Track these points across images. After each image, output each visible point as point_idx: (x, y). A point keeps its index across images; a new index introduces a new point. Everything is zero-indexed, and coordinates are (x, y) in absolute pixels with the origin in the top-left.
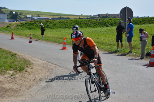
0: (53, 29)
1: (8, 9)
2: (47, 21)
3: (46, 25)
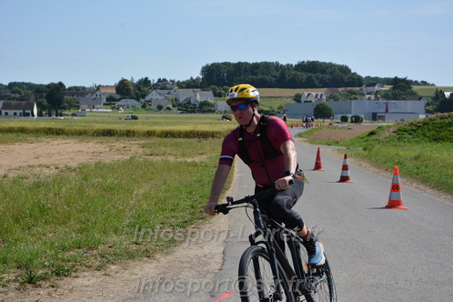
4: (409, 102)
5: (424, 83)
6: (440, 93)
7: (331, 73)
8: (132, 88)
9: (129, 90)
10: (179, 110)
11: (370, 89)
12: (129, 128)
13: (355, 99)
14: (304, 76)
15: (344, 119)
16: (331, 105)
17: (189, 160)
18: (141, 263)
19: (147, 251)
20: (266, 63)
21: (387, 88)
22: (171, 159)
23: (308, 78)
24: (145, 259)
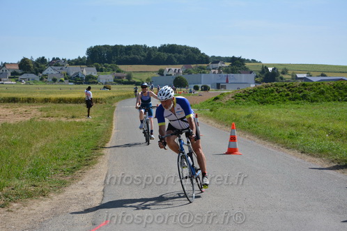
0: (315, 103)
1: (260, 62)
2: (304, 85)
3: (301, 95)
4: (243, 75)
5: (254, 61)
6: (265, 68)
7: (186, 54)
8: (32, 65)
9: (30, 67)
10: (70, 82)
11: (215, 65)
12: (30, 96)
13: (204, 73)
14: (165, 56)
15: (196, 88)
16: (186, 77)
17: (77, 120)
18: (37, 201)
19: (43, 191)
20: (136, 46)
21: (227, 64)
22: (63, 120)
23: (169, 57)
24: (41, 197)
